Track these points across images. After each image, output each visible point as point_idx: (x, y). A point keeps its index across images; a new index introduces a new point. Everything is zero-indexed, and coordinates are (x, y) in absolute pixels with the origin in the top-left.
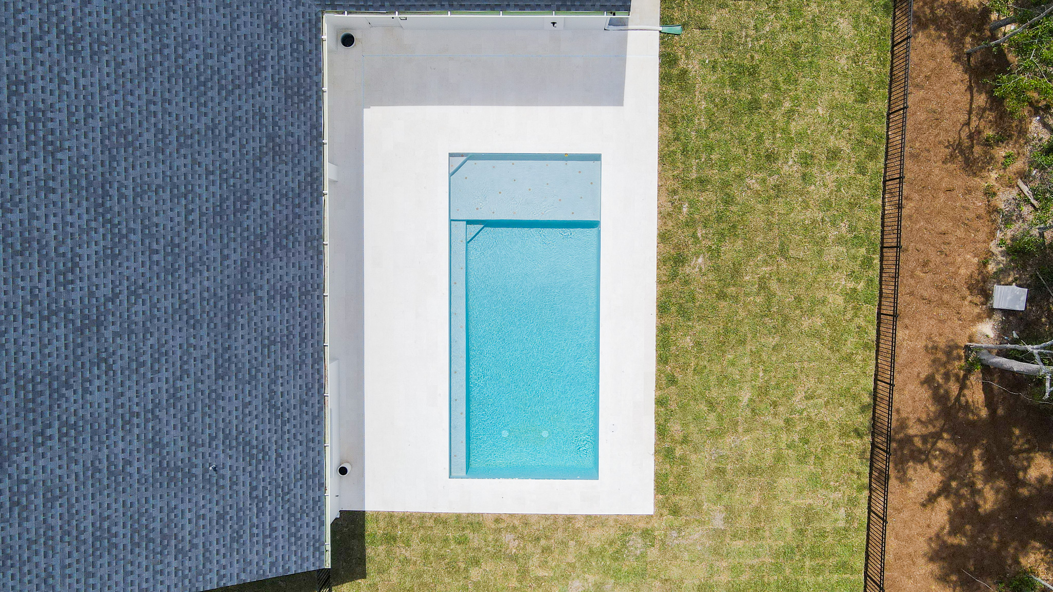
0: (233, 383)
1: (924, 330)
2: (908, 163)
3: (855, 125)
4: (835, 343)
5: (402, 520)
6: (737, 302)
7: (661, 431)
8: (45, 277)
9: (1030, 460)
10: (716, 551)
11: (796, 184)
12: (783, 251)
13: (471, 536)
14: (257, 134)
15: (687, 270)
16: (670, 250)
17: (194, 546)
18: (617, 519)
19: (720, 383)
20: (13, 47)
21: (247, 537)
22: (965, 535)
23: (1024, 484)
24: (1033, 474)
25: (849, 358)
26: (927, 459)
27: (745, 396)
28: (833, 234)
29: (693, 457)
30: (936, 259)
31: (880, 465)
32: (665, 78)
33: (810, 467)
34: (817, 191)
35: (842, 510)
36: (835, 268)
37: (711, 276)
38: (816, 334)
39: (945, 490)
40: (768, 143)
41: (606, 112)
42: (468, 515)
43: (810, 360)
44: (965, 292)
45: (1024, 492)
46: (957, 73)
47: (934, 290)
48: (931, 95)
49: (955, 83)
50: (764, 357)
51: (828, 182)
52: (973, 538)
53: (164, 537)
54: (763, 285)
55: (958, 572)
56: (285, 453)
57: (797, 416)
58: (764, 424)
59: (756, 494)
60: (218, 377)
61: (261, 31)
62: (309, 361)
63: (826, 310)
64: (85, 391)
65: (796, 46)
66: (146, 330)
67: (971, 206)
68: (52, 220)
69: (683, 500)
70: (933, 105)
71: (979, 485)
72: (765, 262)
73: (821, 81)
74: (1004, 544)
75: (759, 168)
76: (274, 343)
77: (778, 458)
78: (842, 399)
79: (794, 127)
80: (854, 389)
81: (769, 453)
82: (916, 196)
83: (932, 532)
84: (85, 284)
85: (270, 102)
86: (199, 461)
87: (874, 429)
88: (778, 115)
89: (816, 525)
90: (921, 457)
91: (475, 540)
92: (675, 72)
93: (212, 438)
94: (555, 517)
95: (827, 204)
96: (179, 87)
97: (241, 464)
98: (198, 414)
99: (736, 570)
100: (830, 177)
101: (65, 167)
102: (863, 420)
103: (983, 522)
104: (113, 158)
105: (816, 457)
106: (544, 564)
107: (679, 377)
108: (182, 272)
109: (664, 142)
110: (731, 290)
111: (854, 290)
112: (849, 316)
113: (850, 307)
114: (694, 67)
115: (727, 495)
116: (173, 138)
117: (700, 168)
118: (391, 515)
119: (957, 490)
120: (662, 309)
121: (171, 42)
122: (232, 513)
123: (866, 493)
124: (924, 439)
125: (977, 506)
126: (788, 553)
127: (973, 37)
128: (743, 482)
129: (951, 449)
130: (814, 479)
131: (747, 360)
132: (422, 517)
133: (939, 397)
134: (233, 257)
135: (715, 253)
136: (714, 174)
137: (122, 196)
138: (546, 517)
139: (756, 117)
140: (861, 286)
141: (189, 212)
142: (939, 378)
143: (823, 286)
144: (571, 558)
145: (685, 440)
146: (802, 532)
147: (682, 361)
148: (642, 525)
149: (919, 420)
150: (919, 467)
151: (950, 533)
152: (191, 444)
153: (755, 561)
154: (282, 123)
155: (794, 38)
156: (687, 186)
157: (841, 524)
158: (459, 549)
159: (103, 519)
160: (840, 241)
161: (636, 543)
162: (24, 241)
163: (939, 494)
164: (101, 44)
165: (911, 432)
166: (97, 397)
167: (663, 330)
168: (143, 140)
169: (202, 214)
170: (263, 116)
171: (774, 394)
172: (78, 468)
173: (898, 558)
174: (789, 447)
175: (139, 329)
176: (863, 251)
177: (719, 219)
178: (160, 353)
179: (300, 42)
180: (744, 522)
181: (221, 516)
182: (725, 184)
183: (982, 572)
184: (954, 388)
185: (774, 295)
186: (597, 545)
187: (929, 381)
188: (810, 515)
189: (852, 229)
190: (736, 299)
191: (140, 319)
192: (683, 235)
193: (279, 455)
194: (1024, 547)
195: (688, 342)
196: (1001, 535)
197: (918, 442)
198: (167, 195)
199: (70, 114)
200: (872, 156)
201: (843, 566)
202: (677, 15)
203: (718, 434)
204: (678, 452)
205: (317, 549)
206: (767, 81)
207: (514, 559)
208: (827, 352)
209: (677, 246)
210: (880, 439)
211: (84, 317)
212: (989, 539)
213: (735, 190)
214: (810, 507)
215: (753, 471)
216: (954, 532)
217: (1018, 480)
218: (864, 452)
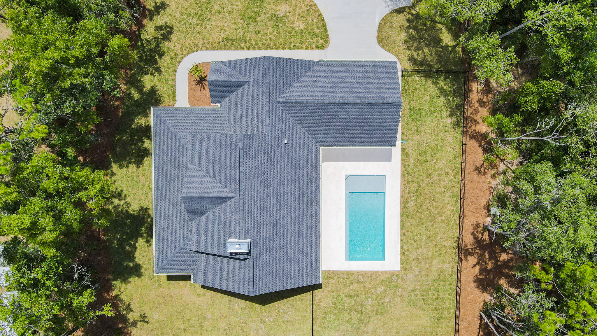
0: (302, 238)
1: (472, 220)
2: (467, 175)
3: (453, 165)
4: (448, 224)
5: (332, 273)
6: (422, 213)
7: (402, 248)
8: (267, 215)
9: (501, 255)
10: (416, 280)
11: (437, 182)
12: (434, 200)
13: (351, 277)
14: (307, 178)
15: (408, 205)
16: (404, 200)
17: (294, 277)
18: (390, 272)
19: (417, 235)
20: (263, 165)
21: (304, 275)
22: (483, 275)
23: (499, 261)
24: (502, 258)
25: (452, 228)
26: (473, 255)
27: (424, 238)
28: (447, 194)
29: (410, 255)
30: (475, 200)
31: (460, 257)
32: (402, 155)
33: (442, 257)
34: (443, 183)
35: (450, 269)
36: (448, 204)
37: (415, 207)
38: (443, 222)
39: (478, 263)
40: (430, 171)
41: (387, 164)
42: (350, 271)
43: (441, 228)
44: (483, 209)
45: (499, 263)
46: (480, 150)
47: (475, 209)
48: (473, 157)
49: (480, 153)
50: (429, 228)
51: (446, 181)
52: (486, 276)
53: (288, 275)
54: (428, 209)
55: (482, 286)
56: (312, 255)
57: (438, 244)
58: (429, 246)
59: (427, 265)
60: (299, 237)
61: (308, 154)
62: (317, 232)
63: (445, 215)
64: (274, 241)
65: (437, 145)
66: (285, 226)
67: (485, 186)
68: (269, 203)
69: (408, 267)
70: (474, 159)
71: (487, 262)
72: (429, 203)
73: (444, 153)
74: (494, 278)
75: (428, 178)
76: (310, 228)
77: (433, 255)
78: (450, 239)
79: (436, 166)
80: (453, 236)
81: (430, 254)
82: (469, 184)
83: (475, 275)
84: (274, 217)
85: (309, 171)
86: (295, 257)
87: (459, 247)
88: (432, 163)
89: (443, 273)
90: (471, 254)
91: (352, 278)
92: (405, 153)
93: (297, 251)
94: (373, 271)
95: (446, 187)
96: (292, 170)
97: (303, 258)
98: (295, 246)
99: (422, 285)
100: (446, 179)
101: (271, 191)
102: (456, 245)
103: (489, 272)
104: (280, 188)
105: (443, 255)
106: (370, 284)
107: (406, 233)
108: (292, 212)
109: (402, 172)
110: (420, 210)
111: (453, 210)
112: (452, 216)
113: (452, 214)
114: (410, 151)
115: (419, 265)
116: (290, 181)
117: (412, 178)
118: (329, 271)
119: (482, 263)
120: (402, 216)
121: (291, 159)
122: (301, 269)
123: (457, 264)
124: (472, 249)
125: (487, 267)
126: (436, 281)
127: (484, 141)
128: (423, 262)
129: (479, 252)
130: (443, 261)
131: (424, 229)
132: (338, 272)
133: (476, 238)
134: (302, 208)
135: (416, 200)
136: (415, 179)
137: (281, 196)
138: (371, 271)
139: (426, 164)
140: (455, 208)
141: (294, 198)
142: (475, 233)
143: (445, 208)
144: (377, 282)
145: (408, 250)
146: (439, 275)
147: (407, 229)
148: (397, 273)
149: (470, 244)
150: (470, 257)
151: (479, 275)
152: (293, 253)
153: (427, 283)
154: (312, 175)
155: (436, 143)
156: (408, 183)
157: (450, 273)
158: (347, 280)
159: (277, 270)
160: (449, 196)
161: (395, 278)
162: (264, 208)
163: (477, 264)
164: (278, 162)
165: (469, 247)
166: (276, 242)
167: (402, 221)
168: (285, 183)
169: (296, 198)
170: (308, 174)
171: (432, 238)
172: (272, 259)
173: (466, 282)
174: (436, 252)
175: (284, 226)
176: (455, 199)
177: (417, 191)
178: (288, 232)
179: (316, 155)
180: (424, 272)
181: (299, 270)
182: (419, 182)
183: (488, 285)
184: (480, 236)
185: (432, 211)
186: (384, 279)
187: (473, 234)
188: (442, 270)
189: (452, 193)
190: (421, 213)
191: (284, 224)
192: (407, 196)
193: (311, 255)
194: (499, 279)
195: (409, 224)
196: (493, 275)
197: (470, 250)
198: (289, 195)
199: (272, 179)
200: (457, 173)
201: (451, 284)
202: (405, 138)
203: (416, 249)
204: (406, 254)
205: (318, 279)
206: (429, 154)
207: (362, 283)
208: (446, 226)
209: (405, 199)
210: (460, 250)
211: (274, 224)
212: (490, 276)
213: (421, 184)
214: (442, 268)
215: (426, 259)
216: (480, 274)
217: (498, 260)
218: (456, 253)
